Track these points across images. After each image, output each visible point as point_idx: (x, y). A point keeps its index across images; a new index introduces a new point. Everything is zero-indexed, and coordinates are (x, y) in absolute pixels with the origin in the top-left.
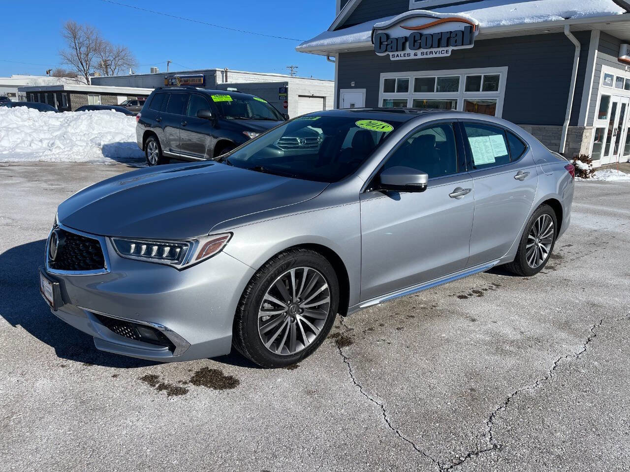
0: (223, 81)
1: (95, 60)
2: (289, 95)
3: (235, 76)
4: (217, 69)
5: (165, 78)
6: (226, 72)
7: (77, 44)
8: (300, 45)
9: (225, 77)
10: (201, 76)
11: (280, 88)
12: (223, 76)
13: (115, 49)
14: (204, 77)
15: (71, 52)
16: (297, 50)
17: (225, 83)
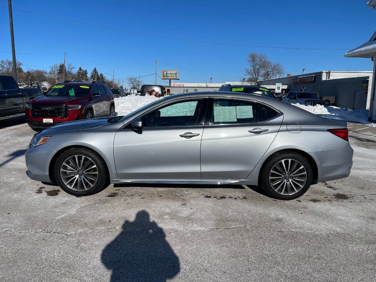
0: (327, 79)
1: (262, 72)
2: (369, 85)
3: (336, 75)
4: (323, 71)
5: (293, 79)
6: (329, 73)
7: (254, 65)
8: (348, 53)
9: (328, 76)
10: (313, 76)
11: (363, 81)
12: (327, 75)
13: (273, 65)
14: (315, 77)
15: (250, 68)
16: (346, 56)
17: (328, 79)
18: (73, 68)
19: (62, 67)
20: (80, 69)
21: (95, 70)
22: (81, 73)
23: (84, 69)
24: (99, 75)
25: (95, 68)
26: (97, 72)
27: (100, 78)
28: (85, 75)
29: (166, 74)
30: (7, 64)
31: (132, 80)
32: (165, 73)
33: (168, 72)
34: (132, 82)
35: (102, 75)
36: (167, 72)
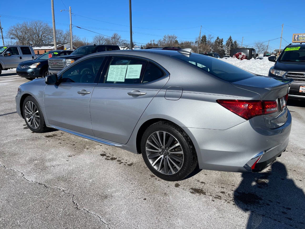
18: (212, 38)
19: (204, 37)
20: (218, 38)
21: (230, 38)
22: (218, 41)
23: (220, 38)
24: (233, 42)
25: (230, 36)
26: (231, 40)
27: (233, 45)
28: (221, 43)
29: (298, 38)
30: (168, 38)
31: (259, 45)
32: (297, 36)
33: (300, 36)
34: (258, 47)
35: (235, 42)
36: (298, 35)
